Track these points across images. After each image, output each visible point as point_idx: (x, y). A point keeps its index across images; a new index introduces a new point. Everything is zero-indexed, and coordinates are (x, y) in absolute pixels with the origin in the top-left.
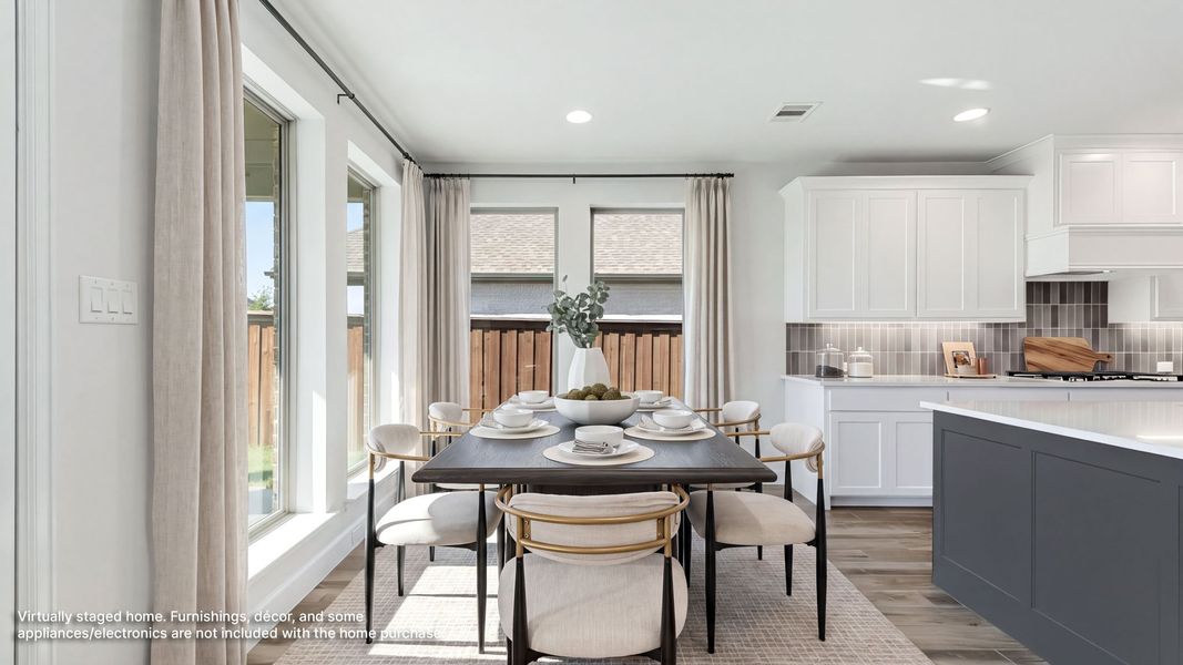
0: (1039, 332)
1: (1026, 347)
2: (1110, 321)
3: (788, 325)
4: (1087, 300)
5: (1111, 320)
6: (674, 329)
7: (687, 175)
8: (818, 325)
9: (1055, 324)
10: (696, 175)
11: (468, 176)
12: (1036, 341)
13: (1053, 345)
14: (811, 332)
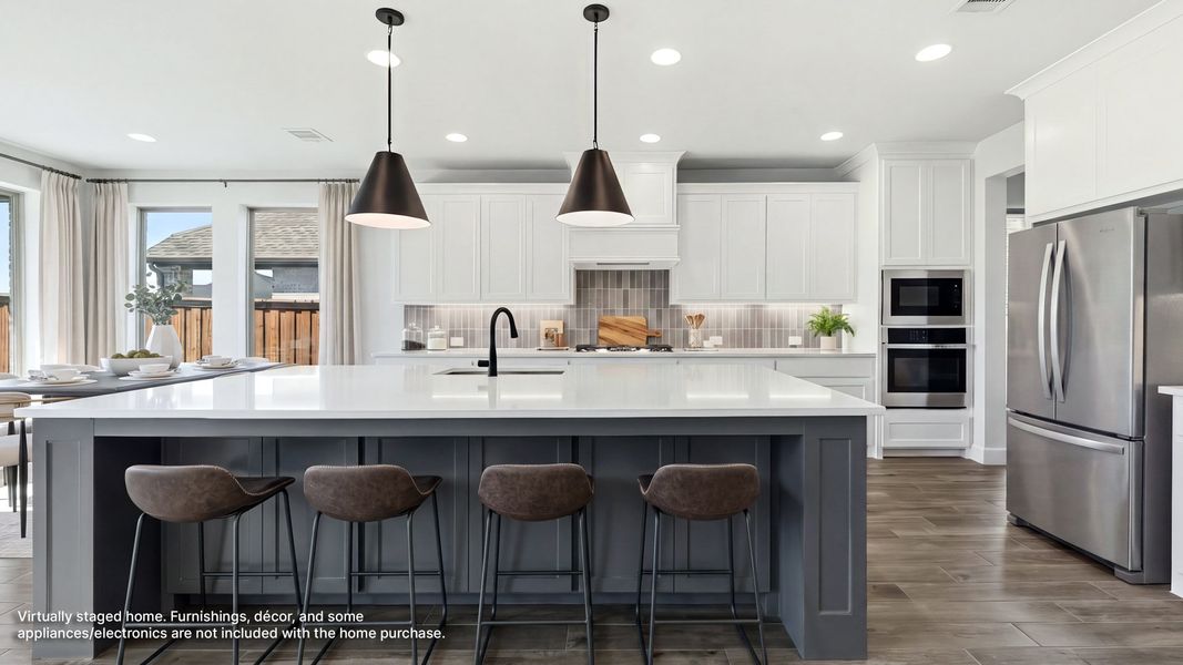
0: (612, 311)
1: (602, 325)
2: (670, 303)
3: (406, 306)
4: (653, 285)
5: (673, 301)
6: (313, 308)
7: (319, 181)
8: (431, 307)
9: (626, 304)
10: (326, 181)
11: (126, 181)
12: (608, 319)
13: (618, 322)
14: (425, 312)
